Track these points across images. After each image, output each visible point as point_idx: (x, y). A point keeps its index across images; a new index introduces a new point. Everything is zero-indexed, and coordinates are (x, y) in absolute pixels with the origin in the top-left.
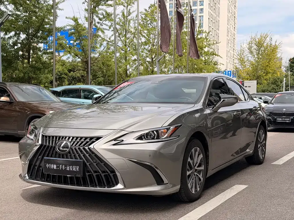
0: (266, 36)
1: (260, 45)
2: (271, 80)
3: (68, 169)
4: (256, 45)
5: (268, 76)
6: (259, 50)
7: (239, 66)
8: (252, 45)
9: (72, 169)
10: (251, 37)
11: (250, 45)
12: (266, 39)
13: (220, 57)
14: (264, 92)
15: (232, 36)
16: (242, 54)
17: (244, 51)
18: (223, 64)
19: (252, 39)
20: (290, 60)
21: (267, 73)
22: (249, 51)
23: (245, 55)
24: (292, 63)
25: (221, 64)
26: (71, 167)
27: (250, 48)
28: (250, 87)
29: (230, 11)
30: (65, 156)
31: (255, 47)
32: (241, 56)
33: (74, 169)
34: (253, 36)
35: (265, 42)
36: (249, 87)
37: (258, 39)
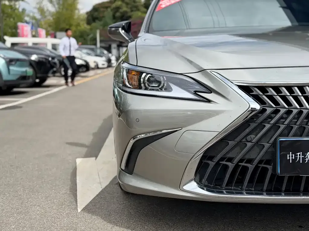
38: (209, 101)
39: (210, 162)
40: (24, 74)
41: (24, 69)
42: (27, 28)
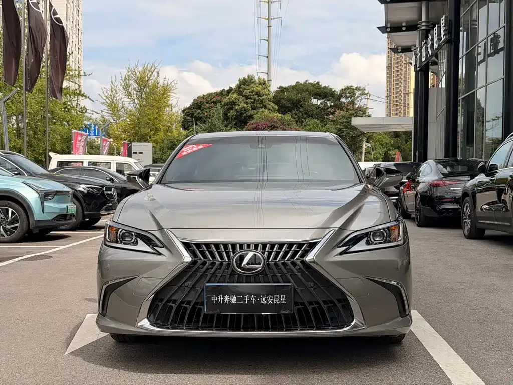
0: (151, 68)
1: (142, 82)
2: (166, 142)
3: (263, 301)
4: (137, 83)
5: (158, 135)
6: (141, 91)
7: (108, 117)
8: (131, 81)
9: (273, 301)
10: (129, 68)
11: (127, 82)
12: (152, 73)
13: (90, 99)
14: (157, 163)
15: (76, 62)
16: (114, 97)
17: (116, 91)
18: (97, 113)
19: (130, 73)
20: (183, 112)
21: (157, 131)
22: (124, 92)
23: (118, 98)
24: (188, 116)
25: (94, 113)
26: (271, 298)
27: (127, 87)
28: (142, 153)
29: (71, 18)
30: (252, 279)
31: (135, 87)
32: (112, 99)
33: (276, 301)
34: (132, 67)
35: (151, 78)
36: (140, 153)
37: (140, 73)
38: (160, 254)
39: (160, 303)
40: (64, 212)
41: (64, 206)
42: (80, 142)
